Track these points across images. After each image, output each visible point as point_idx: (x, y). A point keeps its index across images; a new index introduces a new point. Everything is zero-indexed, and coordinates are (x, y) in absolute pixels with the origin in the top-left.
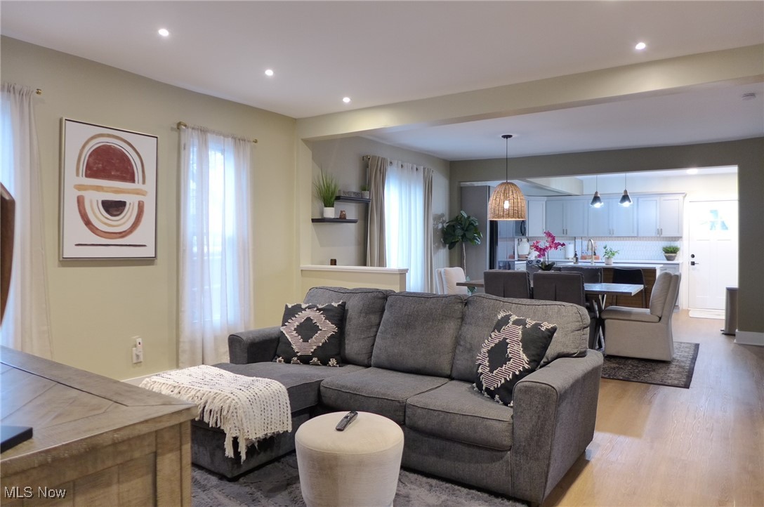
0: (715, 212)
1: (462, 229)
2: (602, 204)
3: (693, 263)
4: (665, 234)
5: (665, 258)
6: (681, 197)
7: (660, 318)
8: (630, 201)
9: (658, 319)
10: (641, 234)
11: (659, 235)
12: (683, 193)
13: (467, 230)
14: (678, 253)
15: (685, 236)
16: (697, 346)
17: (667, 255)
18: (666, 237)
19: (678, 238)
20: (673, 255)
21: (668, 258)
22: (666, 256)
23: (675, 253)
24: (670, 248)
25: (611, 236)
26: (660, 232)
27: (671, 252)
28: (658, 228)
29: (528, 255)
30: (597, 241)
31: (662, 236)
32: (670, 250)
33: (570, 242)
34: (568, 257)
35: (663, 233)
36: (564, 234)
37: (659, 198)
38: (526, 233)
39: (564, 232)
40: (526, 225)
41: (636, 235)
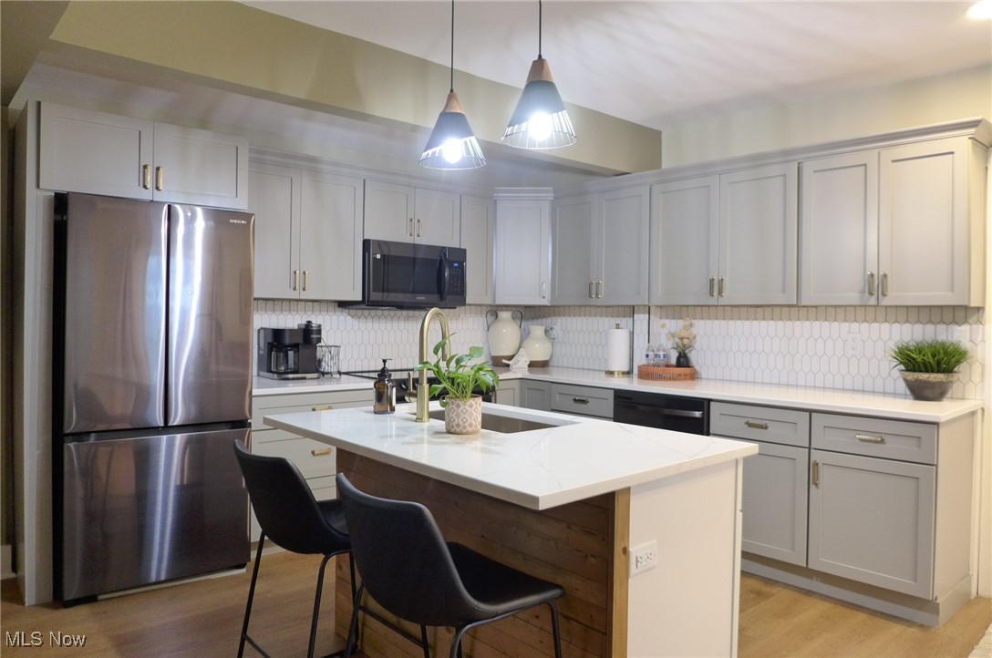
4: (899, 296)
5: (905, 391)
6: (962, 142)
10: (810, 296)
11: (876, 297)
12: (973, 123)
14: (961, 368)
18: (908, 307)
19: (965, 313)
20: (940, 376)
21: (919, 392)
22: (910, 384)
23: (950, 371)
24: (926, 349)
25: (713, 303)
26: (877, 285)
27: (931, 369)
28: (872, 269)
29: (511, 358)
30: (694, 321)
31: (885, 302)
32: (919, 358)
33: (618, 321)
34: (612, 370)
35: (891, 293)
36: (593, 299)
37: (876, 152)
38: (462, 293)
39: (592, 290)
40: (462, 271)
41: (793, 301)
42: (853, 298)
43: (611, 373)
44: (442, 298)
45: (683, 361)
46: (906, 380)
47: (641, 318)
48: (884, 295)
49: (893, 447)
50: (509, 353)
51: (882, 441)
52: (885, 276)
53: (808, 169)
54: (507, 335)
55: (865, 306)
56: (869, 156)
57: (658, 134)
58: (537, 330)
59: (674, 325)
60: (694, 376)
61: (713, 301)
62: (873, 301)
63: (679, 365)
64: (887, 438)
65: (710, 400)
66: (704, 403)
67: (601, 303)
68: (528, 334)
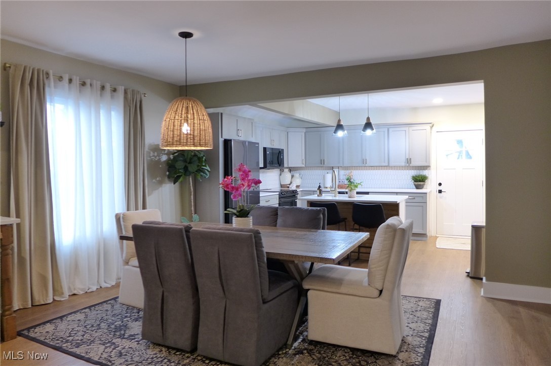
0: (460, 142)
1: (185, 161)
2: (346, 132)
3: (440, 191)
4: (413, 164)
5: (414, 187)
6: (428, 127)
7: (381, 292)
8: (373, 129)
9: (377, 293)
10: (392, 164)
11: (409, 164)
12: (431, 123)
13: (190, 163)
14: (426, 181)
15: (433, 165)
16: (438, 303)
17: (416, 183)
18: (416, 167)
19: (426, 167)
20: (422, 183)
21: (417, 187)
22: (415, 185)
23: (424, 182)
24: (418, 176)
25: (364, 165)
26: (409, 161)
27: (420, 181)
28: (407, 157)
29: (290, 185)
30: (352, 171)
31: (411, 165)
32: (418, 179)
33: (328, 171)
34: (327, 186)
35: (412, 163)
36: (322, 164)
37: (408, 128)
38: (283, 164)
39: (322, 162)
40: (283, 155)
41: (387, 165)
42: (403, 164)
43: (327, 188)
44: (278, 166)
46: (415, 184)
47: (336, 170)
49: (417, 200)
50: (289, 183)
52: (411, 159)
53: (390, 130)
54: (287, 176)
55: (406, 166)
56: (406, 128)
58: (297, 175)
59: (347, 172)
62: (408, 165)
64: (415, 198)
65: (369, 192)
66: (367, 193)
67: (324, 166)
68: (292, 176)
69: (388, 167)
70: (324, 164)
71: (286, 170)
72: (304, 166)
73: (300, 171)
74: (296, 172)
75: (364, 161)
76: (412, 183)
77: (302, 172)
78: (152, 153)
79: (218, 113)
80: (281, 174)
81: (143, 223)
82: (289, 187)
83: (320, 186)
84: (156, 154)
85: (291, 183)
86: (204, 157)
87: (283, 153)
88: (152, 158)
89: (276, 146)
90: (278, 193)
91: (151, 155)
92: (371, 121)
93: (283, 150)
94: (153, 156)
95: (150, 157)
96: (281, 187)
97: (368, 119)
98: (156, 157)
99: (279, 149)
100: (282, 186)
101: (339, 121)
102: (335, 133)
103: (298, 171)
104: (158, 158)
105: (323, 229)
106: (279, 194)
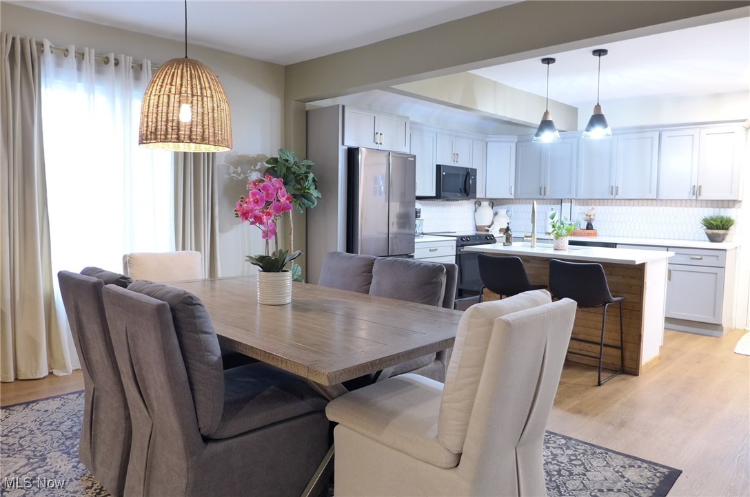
4: (704, 196)
5: (707, 238)
6: (739, 128)
8: (606, 127)
10: (663, 196)
11: (696, 196)
12: (744, 120)
14: (731, 228)
15: (744, 199)
17: (711, 232)
19: (731, 203)
20: (722, 232)
21: (713, 239)
23: (726, 229)
24: (717, 219)
25: (613, 198)
26: (697, 191)
27: (719, 228)
28: (694, 183)
29: (489, 227)
30: (595, 207)
31: (700, 198)
32: (715, 223)
33: (554, 207)
35: (703, 194)
36: (542, 195)
37: (698, 130)
38: (475, 192)
39: (542, 191)
40: (475, 180)
41: (655, 198)
42: (685, 196)
44: (467, 195)
45: (589, 227)
46: (707, 234)
47: (566, 206)
48: (700, 195)
49: (706, 261)
50: (489, 224)
51: (701, 259)
52: (700, 186)
53: (664, 135)
54: (486, 214)
55: (691, 200)
56: (694, 131)
57: (577, 109)
58: (502, 211)
59: (586, 208)
60: (595, 235)
61: (613, 197)
62: (694, 197)
63: (588, 228)
64: (703, 257)
65: (616, 244)
66: (614, 245)
67: (545, 197)
68: (496, 214)
69: (656, 201)
70: (545, 194)
71: (485, 204)
72: (512, 197)
73: (509, 206)
74: (500, 207)
75: (613, 190)
76: (702, 231)
77: (513, 207)
78: (232, 168)
79: (338, 105)
80: (476, 211)
81: (83, 273)
82: (488, 231)
83: (508, 228)
84: (239, 170)
85: (492, 223)
86: (311, 176)
87: (475, 176)
88: (232, 175)
89: (464, 163)
90: (455, 238)
91: (231, 171)
92: (603, 112)
93: (476, 170)
94: (234, 172)
95: (229, 174)
96: (477, 230)
97: (598, 107)
98: (239, 175)
99: (468, 169)
100: (478, 228)
101: (546, 114)
102: (537, 135)
103: (506, 206)
104: (242, 175)
105: (446, 304)
106: (457, 241)
